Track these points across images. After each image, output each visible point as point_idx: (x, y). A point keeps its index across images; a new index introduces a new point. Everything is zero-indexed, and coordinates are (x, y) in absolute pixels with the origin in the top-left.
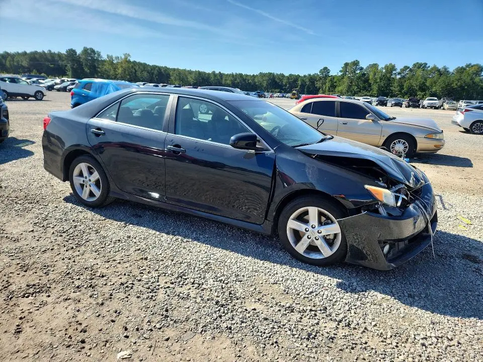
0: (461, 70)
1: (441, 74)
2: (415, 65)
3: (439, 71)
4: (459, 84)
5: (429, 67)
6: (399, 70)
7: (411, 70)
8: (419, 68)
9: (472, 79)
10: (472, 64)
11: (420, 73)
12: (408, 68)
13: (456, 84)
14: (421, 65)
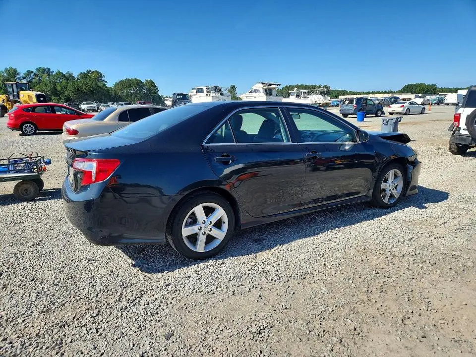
0: (84, 76)
1: (68, 80)
2: (38, 70)
3: (64, 76)
4: (87, 88)
5: (53, 72)
6: (22, 75)
7: (35, 75)
8: (43, 72)
9: (96, 84)
10: (92, 71)
11: (45, 77)
12: (32, 72)
13: (85, 88)
14: (44, 70)
